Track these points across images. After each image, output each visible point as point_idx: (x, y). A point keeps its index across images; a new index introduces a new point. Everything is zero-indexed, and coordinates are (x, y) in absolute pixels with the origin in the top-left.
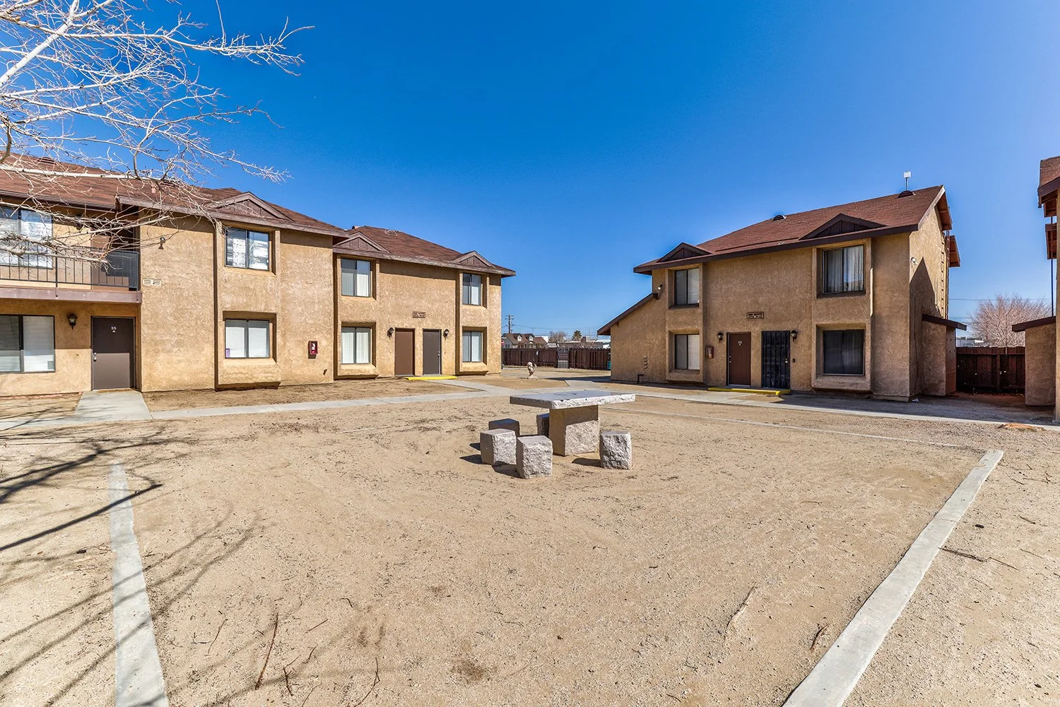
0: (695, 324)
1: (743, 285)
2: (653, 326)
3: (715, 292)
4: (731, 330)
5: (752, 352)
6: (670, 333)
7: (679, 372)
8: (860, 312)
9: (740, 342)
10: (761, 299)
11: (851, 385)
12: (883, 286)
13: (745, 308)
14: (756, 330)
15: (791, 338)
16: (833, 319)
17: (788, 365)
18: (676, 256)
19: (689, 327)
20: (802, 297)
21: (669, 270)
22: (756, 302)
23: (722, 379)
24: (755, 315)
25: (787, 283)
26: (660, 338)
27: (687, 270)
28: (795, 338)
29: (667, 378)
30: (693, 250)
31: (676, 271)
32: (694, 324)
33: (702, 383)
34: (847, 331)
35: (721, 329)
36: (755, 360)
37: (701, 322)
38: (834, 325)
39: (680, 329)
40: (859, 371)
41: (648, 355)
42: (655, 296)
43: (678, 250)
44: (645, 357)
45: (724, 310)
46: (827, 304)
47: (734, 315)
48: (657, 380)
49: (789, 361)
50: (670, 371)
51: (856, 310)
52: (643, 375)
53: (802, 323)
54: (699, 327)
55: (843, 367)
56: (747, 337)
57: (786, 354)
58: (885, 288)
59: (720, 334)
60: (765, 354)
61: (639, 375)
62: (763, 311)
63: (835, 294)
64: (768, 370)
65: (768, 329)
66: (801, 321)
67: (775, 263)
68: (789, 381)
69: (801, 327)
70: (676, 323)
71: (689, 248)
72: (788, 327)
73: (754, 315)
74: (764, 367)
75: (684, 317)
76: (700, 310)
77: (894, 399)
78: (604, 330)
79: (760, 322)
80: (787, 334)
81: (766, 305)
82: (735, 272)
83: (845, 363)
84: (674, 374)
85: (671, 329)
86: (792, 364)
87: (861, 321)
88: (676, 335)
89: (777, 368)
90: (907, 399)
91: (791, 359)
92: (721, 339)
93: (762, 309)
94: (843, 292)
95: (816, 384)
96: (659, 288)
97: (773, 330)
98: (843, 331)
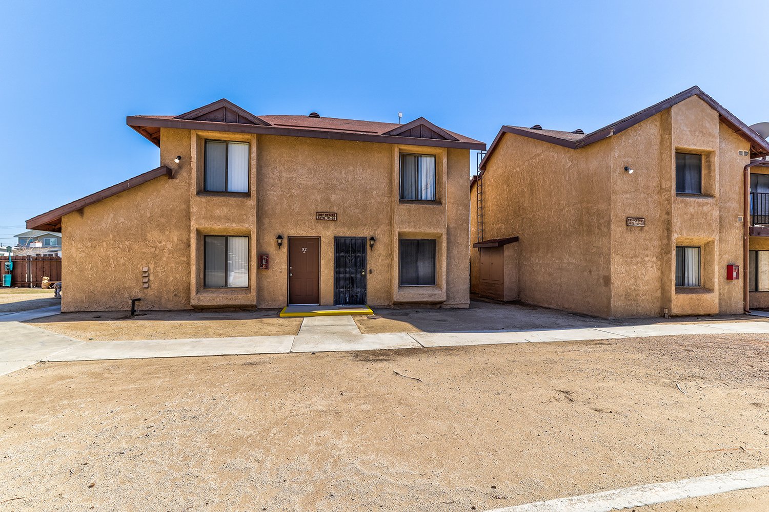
0: (243, 221)
1: (311, 176)
2: (163, 220)
3: (271, 181)
4: (294, 232)
5: (322, 262)
6: (198, 232)
7: (213, 292)
8: (438, 221)
9: (304, 250)
10: (333, 197)
11: (431, 296)
12: (451, 198)
13: (313, 206)
14: (327, 234)
15: (368, 246)
16: (415, 227)
17: (365, 276)
18: (212, 116)
19: (234, 225)
20: (379, 200)
21: (197, 135)
22: (328, 200)
23: (281, 298)
24: (326, 215)
25: (363, 182)
26: (175, 239)
27: (227, 143)
28: (372, 246)
29: (193, 302)
30: (242, 114)
31: (207, 141)
32: (241, 221)
33: (252, 306)
34: (422, 240)
35: (279, 231)
36: (326, 272)
37: (253, 219)
38: (414, 234)
39: (217, 227)
40: (432, 281)
41: (151, 267)
42: (167, 172)
43: (216, 107)
44: (145, 269)
45: (285, 206)
46: (409, 211)
47: (299, 214)
48: (170, 307)
49: (366, 272)
50: (197, 292)
51: (434, 219)
52: (139, 300)
53: (380, 229)
54: (250, 225)
55: (418, 277)
56: (315, 242)
57: (362, 264)
58: (452, 201)
59: (280, 237)
60: (339, 264)
61: (134, 301)
62: (336, 212)
63: (411, 201)
64: (342, 283)
65: (341, 235)
66: (378, 227)
67: (350, 156)
68: (366, 296)
69: (380, 233)
70: (212, 218)
71: (235, 109)
72: (363, 232)
73: (323, 216)
74: (337, 280)
75: (226, 210)
76: (252, 202)
77: (458, 306)
78: (46, 220)
79: (332, 225)
80: (363, 240)
81: (339, 204)
82: (300, 158)
83: (420, 273)
84: (205, 295)
85: (201, 227)
86: (368, 276)
87: (439, 231)
88: (205, 236)
89: (352, 281)
90: (467, 306)
91: (368, 270)
92: (280, 245)
93: (335, 209)
94: (418, 200)
95: (398, 297)
96: (177, 161)
97: (347, 235)
98: (418, 240)
